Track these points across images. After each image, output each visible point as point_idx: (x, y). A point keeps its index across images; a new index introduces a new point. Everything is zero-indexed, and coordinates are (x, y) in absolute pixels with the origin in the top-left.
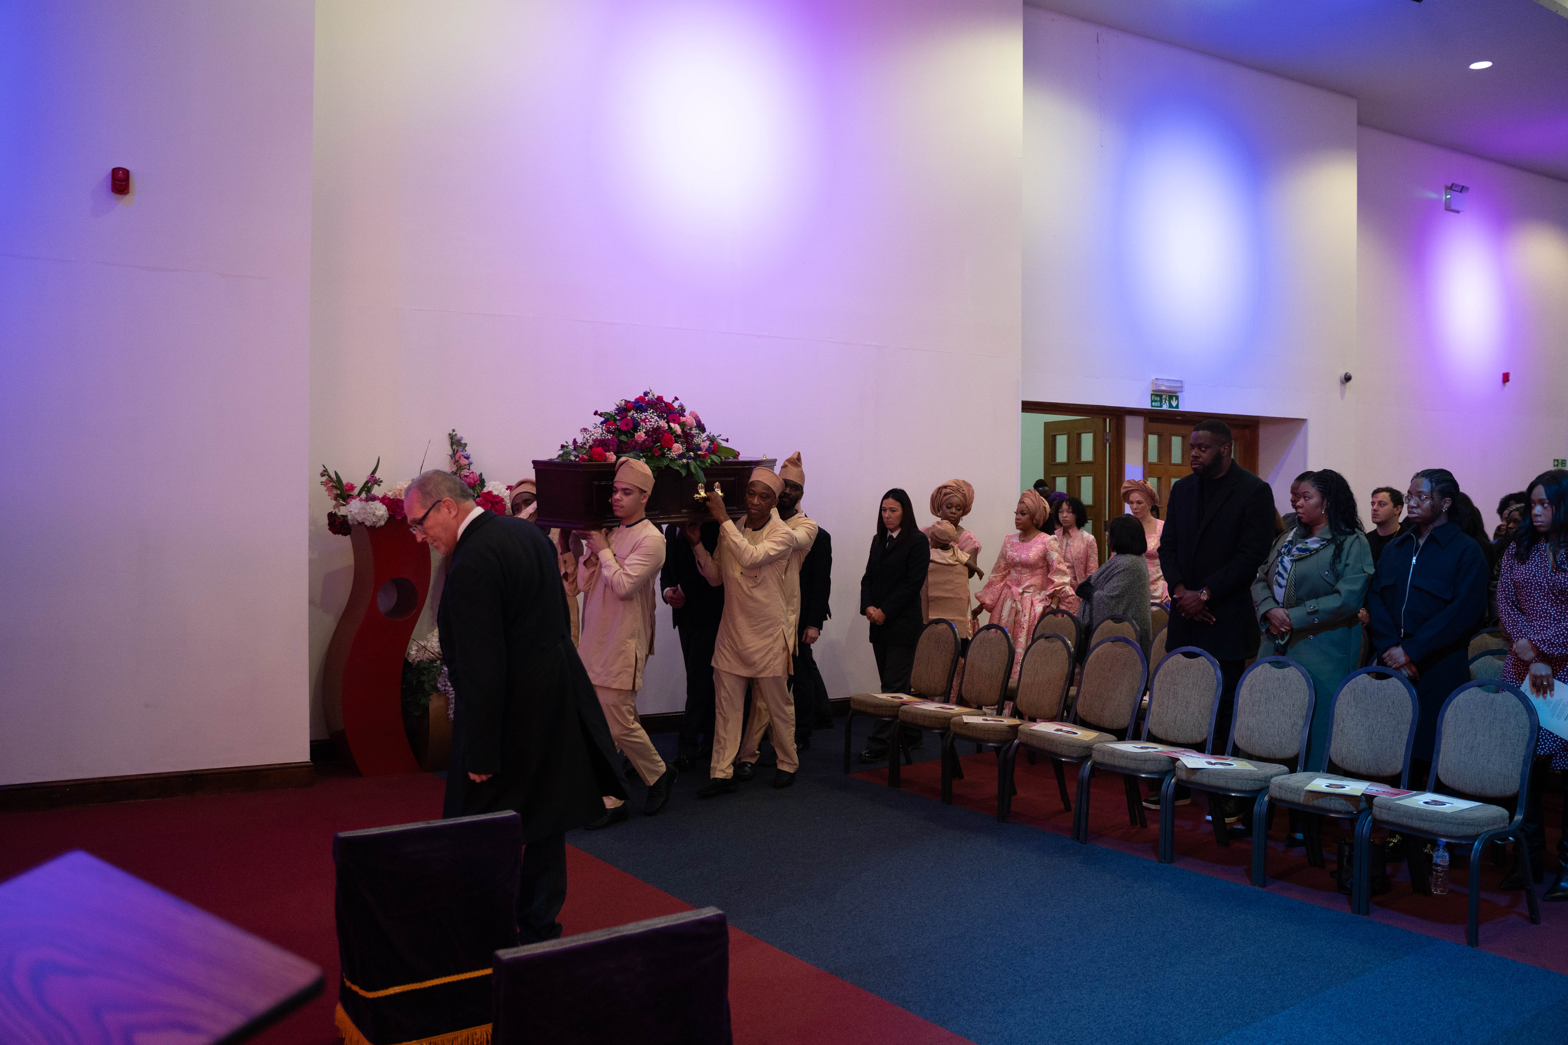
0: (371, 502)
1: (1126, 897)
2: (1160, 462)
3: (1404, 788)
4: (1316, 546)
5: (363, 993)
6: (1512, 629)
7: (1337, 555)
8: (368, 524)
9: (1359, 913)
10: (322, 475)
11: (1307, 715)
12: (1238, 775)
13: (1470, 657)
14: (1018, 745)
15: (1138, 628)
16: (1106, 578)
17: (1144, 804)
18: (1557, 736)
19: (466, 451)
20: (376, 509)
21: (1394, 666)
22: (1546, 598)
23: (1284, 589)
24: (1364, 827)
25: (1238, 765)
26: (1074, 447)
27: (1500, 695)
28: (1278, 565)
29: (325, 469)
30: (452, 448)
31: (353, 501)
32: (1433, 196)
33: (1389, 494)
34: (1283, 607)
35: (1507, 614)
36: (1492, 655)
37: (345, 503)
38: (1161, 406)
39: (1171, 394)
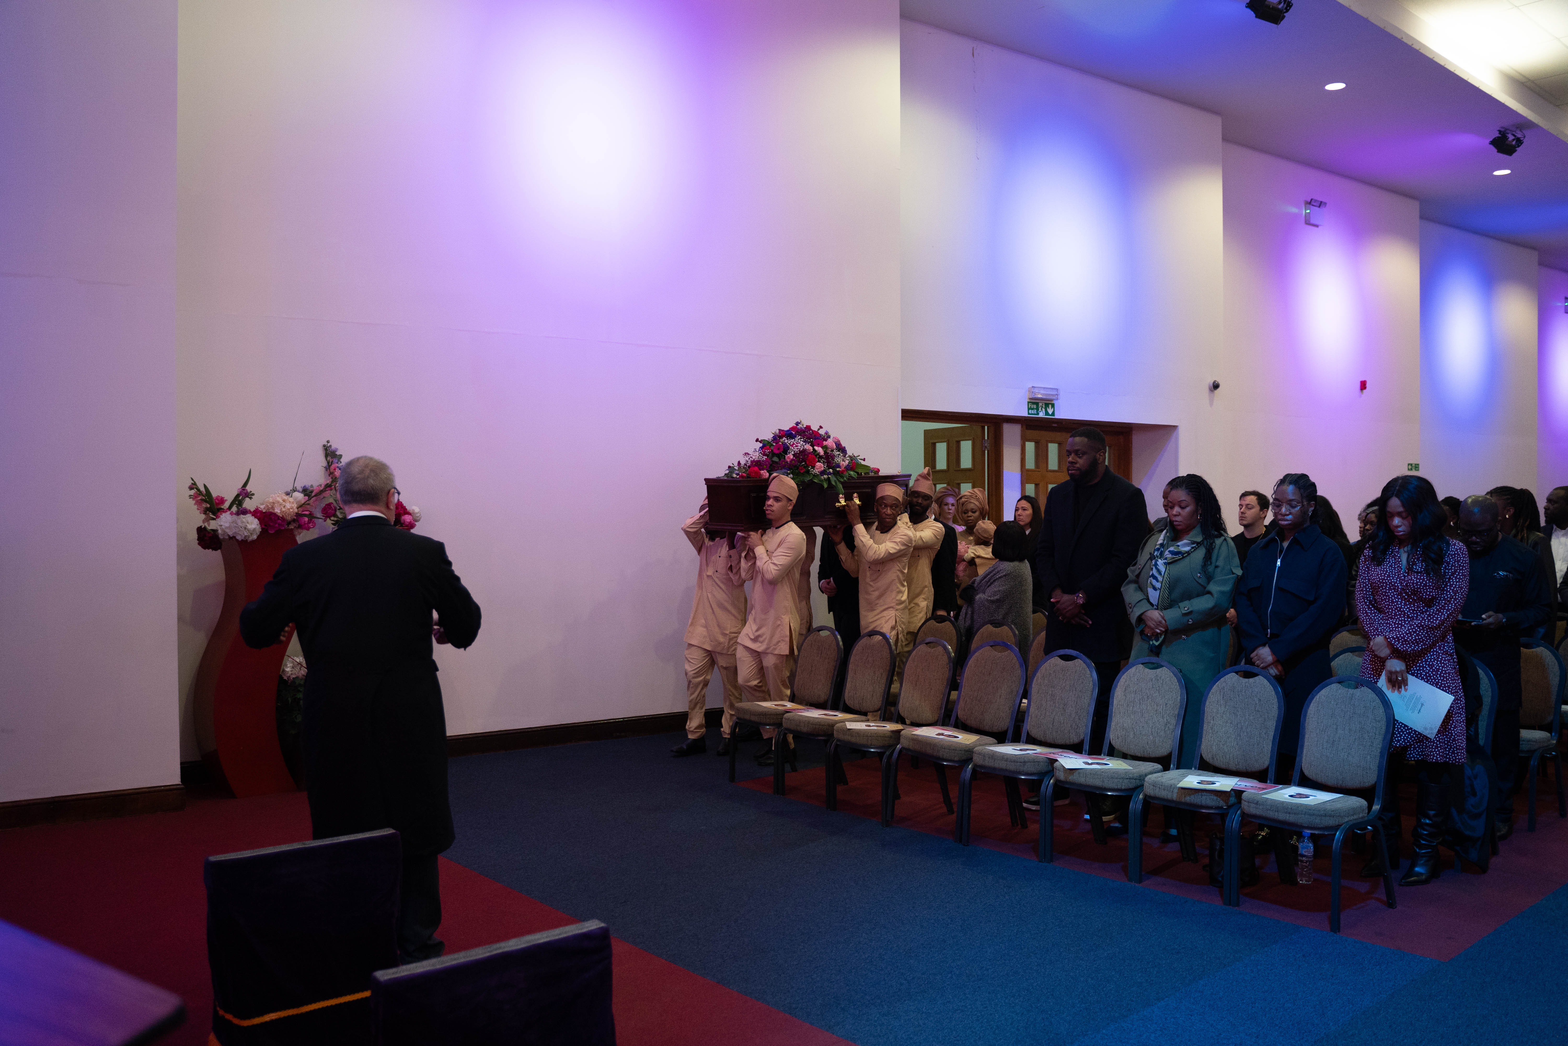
0: (242, 516)
1: (1007, 897)
2: (1037, 468)
3: (1271, 782)
4: (1187, 549)
5: (236, 1021)
6: (1369, 627)
7: (1208, 557)
8: (239, 538)
9: (1230, 905)
10: (191, 488)
11: (1179, 715)
12: (1114, 775)
13: (1332, 654)
14: (901, 751)
15: (1017, 632)
16: (988, 582)
17: (1025, 805)
18: (1411, 729)
19: (341, 462)
20: (248, 523)
21: (1262, 665)
22: (1399, 597)
23: (1158, 591)
24: (1234, 821)
25: (1115, 764)
26: (954, 455)
27: (1359, 690)
28: (1152, 568)
29: (193, 482)
30: (327, 460)
31: (224, 514)
32: (1294, 210)
33: (1256, 498)
34: (1157, 609)
35: (1365, 613)
36: (1351, 652)
37: (215, 517)
38: (1038, 414)
39: (1047, 402)
